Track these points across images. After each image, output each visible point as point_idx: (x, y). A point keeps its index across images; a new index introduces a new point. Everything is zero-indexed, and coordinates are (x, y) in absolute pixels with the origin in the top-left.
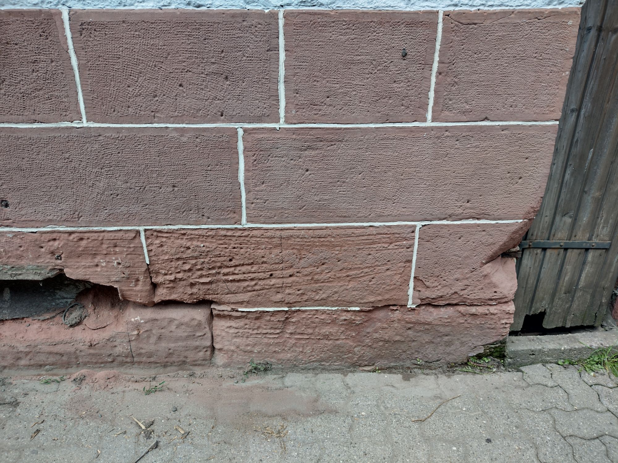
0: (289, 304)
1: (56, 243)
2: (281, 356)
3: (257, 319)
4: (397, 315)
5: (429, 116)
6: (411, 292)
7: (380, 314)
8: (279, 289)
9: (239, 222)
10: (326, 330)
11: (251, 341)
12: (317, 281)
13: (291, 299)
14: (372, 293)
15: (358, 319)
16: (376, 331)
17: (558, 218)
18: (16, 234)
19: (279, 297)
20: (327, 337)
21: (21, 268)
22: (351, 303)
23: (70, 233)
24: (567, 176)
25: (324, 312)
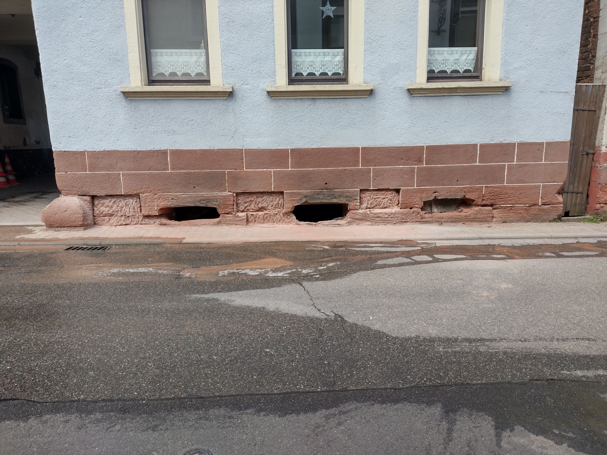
0: (513, 204)
1: (466, 189)
2: (509, 219)
3: (505, 208)
4: (537, 207)
5: (543, 161)
6: (540, 201)
7: (533, 207)
8: (510, 200)
9: (504, 184)
10: (520, 211)
11: (502, 215)
12: (519, 198)
13: (513, 203)
14: (531, 201)
15: (528, 208)
16: (532, 212)
17: (570, 185)
18: (458, 187)
19: (510, 202)
20: (520, 213)
21: (457, 195)
22: (527, 204)
23: (469, 187)
24: (571, 175)
25: (520, 207)
